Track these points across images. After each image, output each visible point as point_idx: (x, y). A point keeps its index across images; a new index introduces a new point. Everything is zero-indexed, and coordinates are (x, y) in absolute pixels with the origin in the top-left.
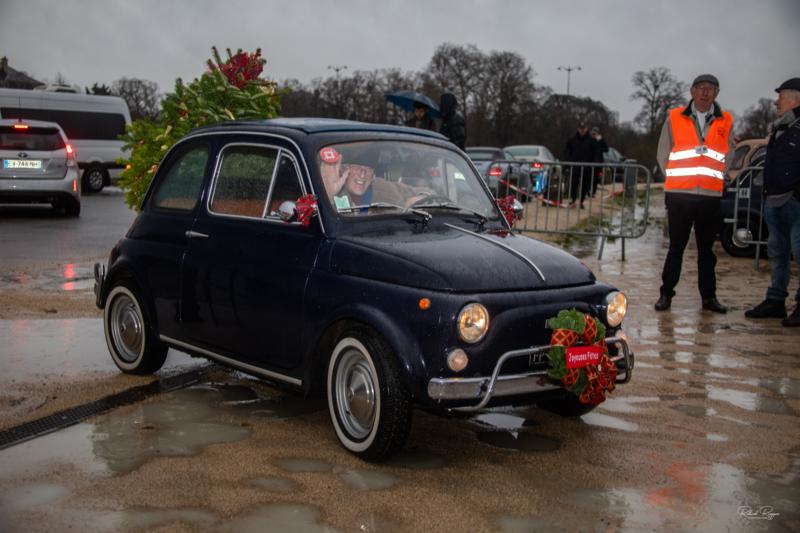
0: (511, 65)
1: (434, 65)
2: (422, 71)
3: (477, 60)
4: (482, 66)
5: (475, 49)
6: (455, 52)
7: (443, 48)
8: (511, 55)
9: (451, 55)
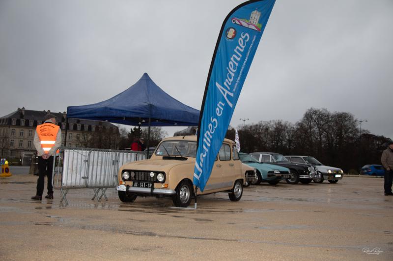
0: (346, 119)
1: (305, 118)
2: (300, 122)
3: (328, 116)
4: (330, 119)
5: (327, 111)
6: (315, 112)
7: (310, 110)
8: (346, 114)
9: (314, 113)
